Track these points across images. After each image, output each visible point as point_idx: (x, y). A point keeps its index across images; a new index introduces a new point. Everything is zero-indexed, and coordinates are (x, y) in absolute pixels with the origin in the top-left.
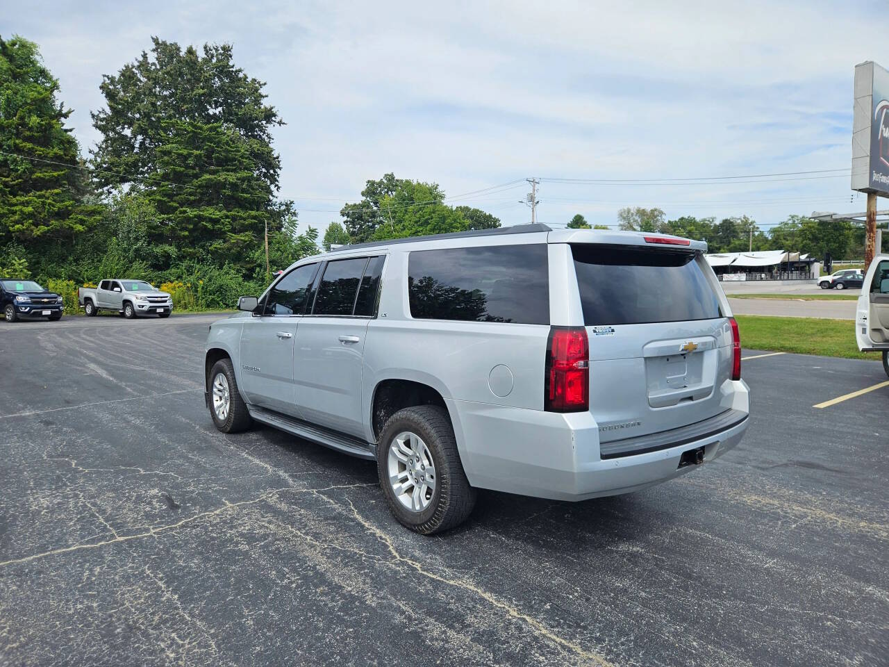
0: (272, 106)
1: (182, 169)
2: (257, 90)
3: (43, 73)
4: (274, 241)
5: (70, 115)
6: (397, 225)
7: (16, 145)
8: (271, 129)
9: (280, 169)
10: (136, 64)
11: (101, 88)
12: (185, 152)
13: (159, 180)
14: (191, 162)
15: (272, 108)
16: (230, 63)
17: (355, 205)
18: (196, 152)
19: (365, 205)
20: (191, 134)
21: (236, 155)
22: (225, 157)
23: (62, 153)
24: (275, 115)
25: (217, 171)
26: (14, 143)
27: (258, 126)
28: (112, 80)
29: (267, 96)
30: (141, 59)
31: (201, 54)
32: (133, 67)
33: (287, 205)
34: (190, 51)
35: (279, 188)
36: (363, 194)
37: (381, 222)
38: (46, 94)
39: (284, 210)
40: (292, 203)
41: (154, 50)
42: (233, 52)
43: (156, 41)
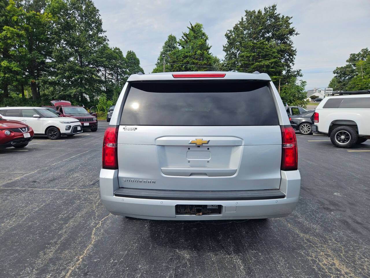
0: (293, 27)
1: (247, 62)
2: (287, 21)
3: (204, 34)
4: (283, 89)
5: (211, 48)
6: (366, 76)
7: (193, 62)
8: (292, 38)
9: (295, 55)
10: (239, 23)
11: (225, 35)
12: (249, 55)
13: (239, 68)
14: (251, 58)
15: (293, 28)
16: (275, 13)
17: (342, 67)
18: (253, 54)
19: (348, 67)
20: (252, 47)
21: (270, 53)
22: (265, 54)
23: (206, 62)
24: (294, 31)
25: (261, 61)
26: (193, 61)
27: (285, 38)
28: (231, 31)
29: (292, 23)
30: (241, 20)
31: (263, 12)
32: (238, 24)
33: (298, 72)
34: (259, 12)
35: (294, 64)
36: (347, 61)
37: (357, 75)
38: (203, 42)
39: (296, 74)
40: (300, 70)
41: (245, 16)
42: (277, 7)
43: (246, 12)
